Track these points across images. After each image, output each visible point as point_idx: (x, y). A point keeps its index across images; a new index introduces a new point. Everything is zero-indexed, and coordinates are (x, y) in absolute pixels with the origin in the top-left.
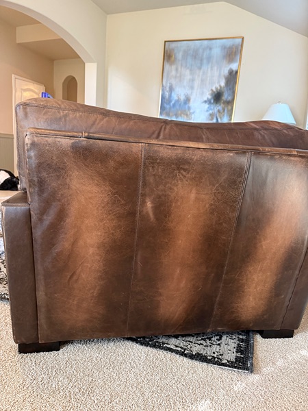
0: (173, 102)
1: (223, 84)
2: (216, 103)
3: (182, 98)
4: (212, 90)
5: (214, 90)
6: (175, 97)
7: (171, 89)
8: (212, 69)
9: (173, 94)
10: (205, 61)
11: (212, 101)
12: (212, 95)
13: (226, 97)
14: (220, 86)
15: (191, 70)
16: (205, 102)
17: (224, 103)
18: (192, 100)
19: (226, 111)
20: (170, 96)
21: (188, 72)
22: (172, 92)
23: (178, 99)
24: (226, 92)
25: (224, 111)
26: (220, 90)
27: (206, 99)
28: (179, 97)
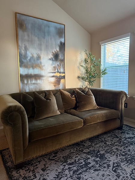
0: (29, 58)
2: (56, 61)
3: (35, 56)
4: (53, 52)
6: (29, 54)
7: (26, 49)
8: (51, 40)
10: (46, 34)
11: (54, 59)
12: (53, 55)
13: (60, 57)
14: (57, 50)
15: (38, 38)
16: (50, 59)
17: (60, 61)
18: (42, 58)
19: (61, 65)
20: (26, 54)
21: (36, 39)
22: (27, 51)
23: (32, 56)
24: (60, 54)
25: (60, 65)
26: (57, 53)
27: (50, 58)
28: (32, 55)
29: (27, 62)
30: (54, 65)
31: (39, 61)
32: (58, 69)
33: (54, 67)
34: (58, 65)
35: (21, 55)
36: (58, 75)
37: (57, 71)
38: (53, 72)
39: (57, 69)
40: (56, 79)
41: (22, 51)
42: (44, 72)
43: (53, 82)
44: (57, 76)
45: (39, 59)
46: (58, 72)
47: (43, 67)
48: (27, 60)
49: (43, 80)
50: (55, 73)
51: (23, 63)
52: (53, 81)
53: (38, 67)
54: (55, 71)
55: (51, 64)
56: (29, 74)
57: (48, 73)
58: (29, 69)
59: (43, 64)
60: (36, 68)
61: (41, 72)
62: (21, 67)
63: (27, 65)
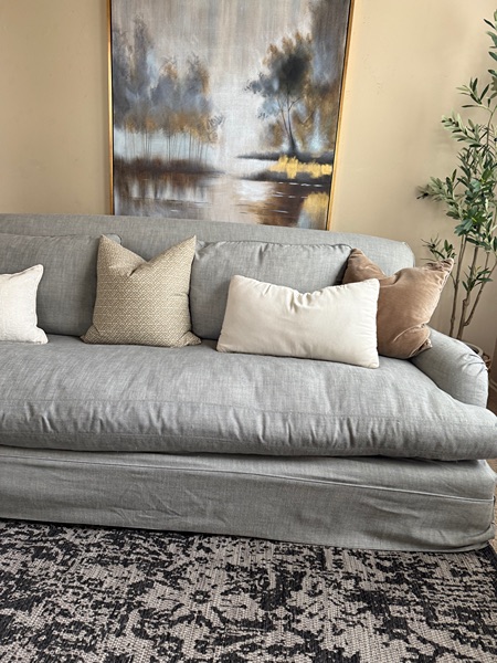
0: (153, 85)
1: (306, 29)
2: (289, 93)
3: (182, 71)
4: (273, 49)
5: (281, 49)
6: (155, 67)
7: (143, 42)
9: (150, 59)
11: (276, 86)
12: (273, 63)
13: (317, 72)
14: (298, 36)
16: (254, 87)
17: (310, 93)
18: (212, 80)
19: (317, 118)
20: (142, 64)
22: (145, 52)
23: (169, 77)
24: (317, 57)
25: (312, 117)
26: (298, 50)
27: (257, 78)
28: (169, 68)
29: (145, 105)
30: (273, 119)
31: (198, 98)
32: (295, 138)
33: (272, 128)
34: (296, 118)
35: (120, 74)
36: (292, 169)
37: (285, 147)
38: (264, 151)
39: (286, 140)
40: (279, 189)
41: (127, 53)
42: (218, 151)
43: (261, 206)
44: (285, 174)
45: (200, 87)
46: (293, 154)
47: (215, 128)
48: (145, 96)
49: (212, 190)
50: (275, 158)
51: (128, 108)
52: (263, 198)
53: (191, 126)
54: (277, 151)
55: (257, 113)
56: (151, 158)
57: (240, 157)
58: (150, 137)
59: (218, 111)
60: (182, 129)
61: (204, 151)
62: (119, 127)
63: (144, 118)
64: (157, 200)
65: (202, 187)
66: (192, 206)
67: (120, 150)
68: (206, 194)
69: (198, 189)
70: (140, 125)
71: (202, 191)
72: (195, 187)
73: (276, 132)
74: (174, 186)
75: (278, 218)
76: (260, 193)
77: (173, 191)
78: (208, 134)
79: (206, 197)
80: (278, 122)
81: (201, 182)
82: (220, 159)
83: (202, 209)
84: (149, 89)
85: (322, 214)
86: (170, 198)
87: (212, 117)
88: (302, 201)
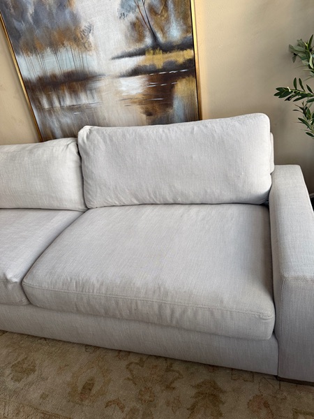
29: (31, 30)
30: (132, 17)
32: (156, 29)
34: (152, 10)
36: (159, 60)
37: (148, 41)
38: (132, 49)
39: (148, 34)
40: (151, 80)
42: (95, 57)
44: (154, 66)
45: (66, 3)
46: (157, 46)
47: (87, 37)
48: (28, 22)
50: (141, 53)
53: (69, 39)
54: (142, 46)
55: (117, 14)
56: (49, 74)
57: (114, 58)
58: (43, 57)
59: (86, 20)
60: (63, 44)
61: (85, 59)
62: (18, 54)
63: (33, 41)
64: (62, 107)
65: (91, 90)
66: (88, 107)
67: (25, 73)
68: (95, 96)
69: (88, 92)
70: (32, 48)
71: (92, 93)
72: (85, 91)
73: (137, 28)
74: (71, 94)
75: (156, 106)
76: (136, 86)
77: (71, 97)
78: (84, 44)
79: (96, 98)
80: (137, 18)
81: (89, 86)
82: (99, 64)
83: (95, 108)
84: (29, 15)
85: (192, 95)
86: (71, 104)
87: (83, 28)
88: (173, 87)
